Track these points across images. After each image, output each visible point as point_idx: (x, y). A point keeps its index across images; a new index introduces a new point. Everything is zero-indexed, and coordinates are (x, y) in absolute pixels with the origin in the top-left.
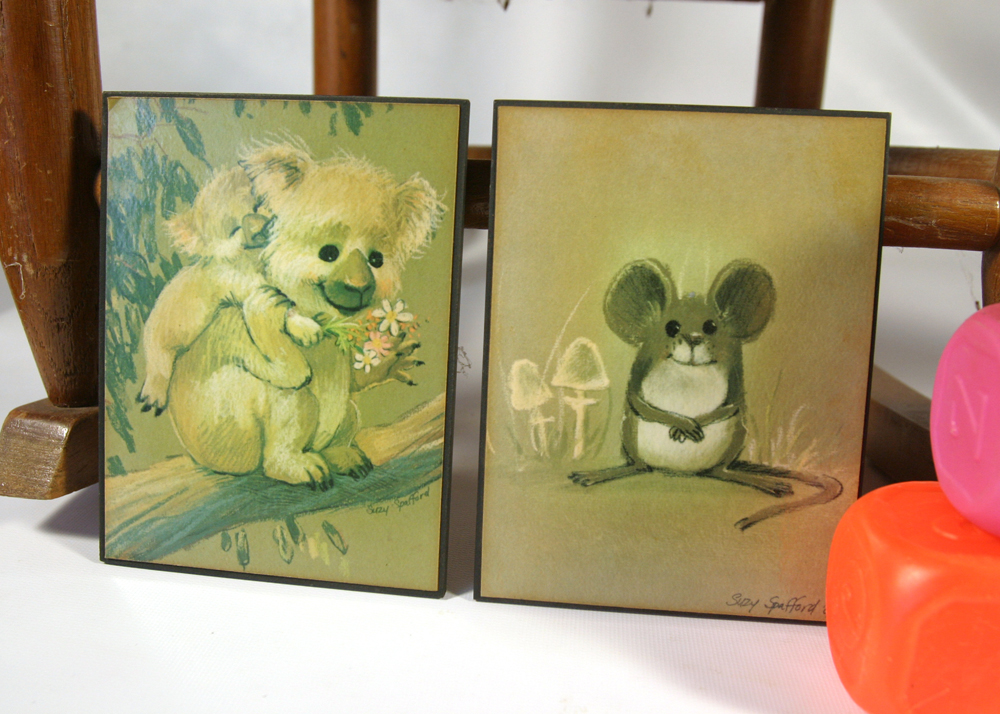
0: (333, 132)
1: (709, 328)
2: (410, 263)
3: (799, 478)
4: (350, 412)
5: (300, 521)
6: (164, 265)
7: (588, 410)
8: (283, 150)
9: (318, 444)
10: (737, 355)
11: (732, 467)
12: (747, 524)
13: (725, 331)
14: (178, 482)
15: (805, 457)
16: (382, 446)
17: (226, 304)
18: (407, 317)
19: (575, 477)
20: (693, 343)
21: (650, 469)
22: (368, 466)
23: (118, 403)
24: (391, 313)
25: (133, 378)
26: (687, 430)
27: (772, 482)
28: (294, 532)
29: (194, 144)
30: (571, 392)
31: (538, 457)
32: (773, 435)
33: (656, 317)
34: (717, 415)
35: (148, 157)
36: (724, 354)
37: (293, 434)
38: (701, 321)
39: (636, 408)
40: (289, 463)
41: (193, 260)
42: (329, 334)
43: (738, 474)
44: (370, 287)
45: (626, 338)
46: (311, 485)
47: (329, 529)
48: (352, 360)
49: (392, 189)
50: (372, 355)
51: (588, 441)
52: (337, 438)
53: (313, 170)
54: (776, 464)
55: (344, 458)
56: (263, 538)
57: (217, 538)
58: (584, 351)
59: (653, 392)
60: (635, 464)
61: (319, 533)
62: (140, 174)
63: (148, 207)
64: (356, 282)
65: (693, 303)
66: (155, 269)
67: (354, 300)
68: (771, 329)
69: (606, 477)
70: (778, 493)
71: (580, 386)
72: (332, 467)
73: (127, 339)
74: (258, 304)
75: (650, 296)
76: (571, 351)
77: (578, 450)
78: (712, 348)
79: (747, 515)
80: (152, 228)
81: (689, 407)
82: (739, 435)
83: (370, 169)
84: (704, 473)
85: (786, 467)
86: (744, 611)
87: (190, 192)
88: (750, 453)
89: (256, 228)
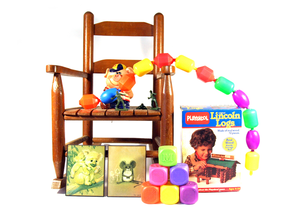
0: (92, 149)
1: (130, 167)
2: (100, 162)
3: (139, 182)
4: (94, 177)
5: (88, 189)
6: (74, 163)
7: (118, 176)
8: (87, 151)
9: (91, 181)
10: (133, 170)
11: (133, 181)
12: (135, 187)
13: (131, 167)
14: (75, 186)
15: (140, 180)
16: (97, 181)
17: (81, 166)
18: (100, 167)
19: (117, 183)
20: (128, 169)
21: (125, 182)
22: (96, 183)
23: (68, 178)
24: (98, 167)
25: (70, 175)
26: (128, 177)
27: (137, 182)
28: (88, 191)
29: (77, 150)
30: (116, 174)
31: (113, 181)
32: (137, 178)
33: (125, 166)
34: (131, 176)
35: (72, 151)
36: (131, 170)
37: (88, 180)
38: (129, 166)
39: (123, 175)
40: (88, 183)
41: (77, 162)
42: (92, 169)
43: (133, 182)
44: (96, 164)
45: (122, 168)
46: (90, 185)
47: (92, 190)
48: (94, 172)
49: (98, 154)
50: (96, 171)
51: (118, 179)
52: (93, 180)
53: (90, 152)
54: (137, 180)
55: (93, 182)
56: (84, 192)
57: (79, 192)
58: (118, 170)
59: (125, 174)
60: (123, 181)
61: (91, 191)
62: (71, 153)
63: (72, 156)
64: (94, 164)
65: (128, 165)
66: (73, 163)
67: (94, 166)
68: (136, 167)
69: (120, 183)
70: (138, 183)
71: (117, 174)
72: (92, 183)
73: (70, 170)
74: (84, 166)
75: (124, 164)
76: (116, 170)
77: (117, 180)
78: (130, 169)
79: (135, 186)
80: (73, 159)
81: (128, 175)
82: (133, 178)
83: (96, 152)
84: (130, 182)
85: (138, 181)
86: (135, 196)
87: (77, 155)
88: (134, 179)
89: (84, 158)
